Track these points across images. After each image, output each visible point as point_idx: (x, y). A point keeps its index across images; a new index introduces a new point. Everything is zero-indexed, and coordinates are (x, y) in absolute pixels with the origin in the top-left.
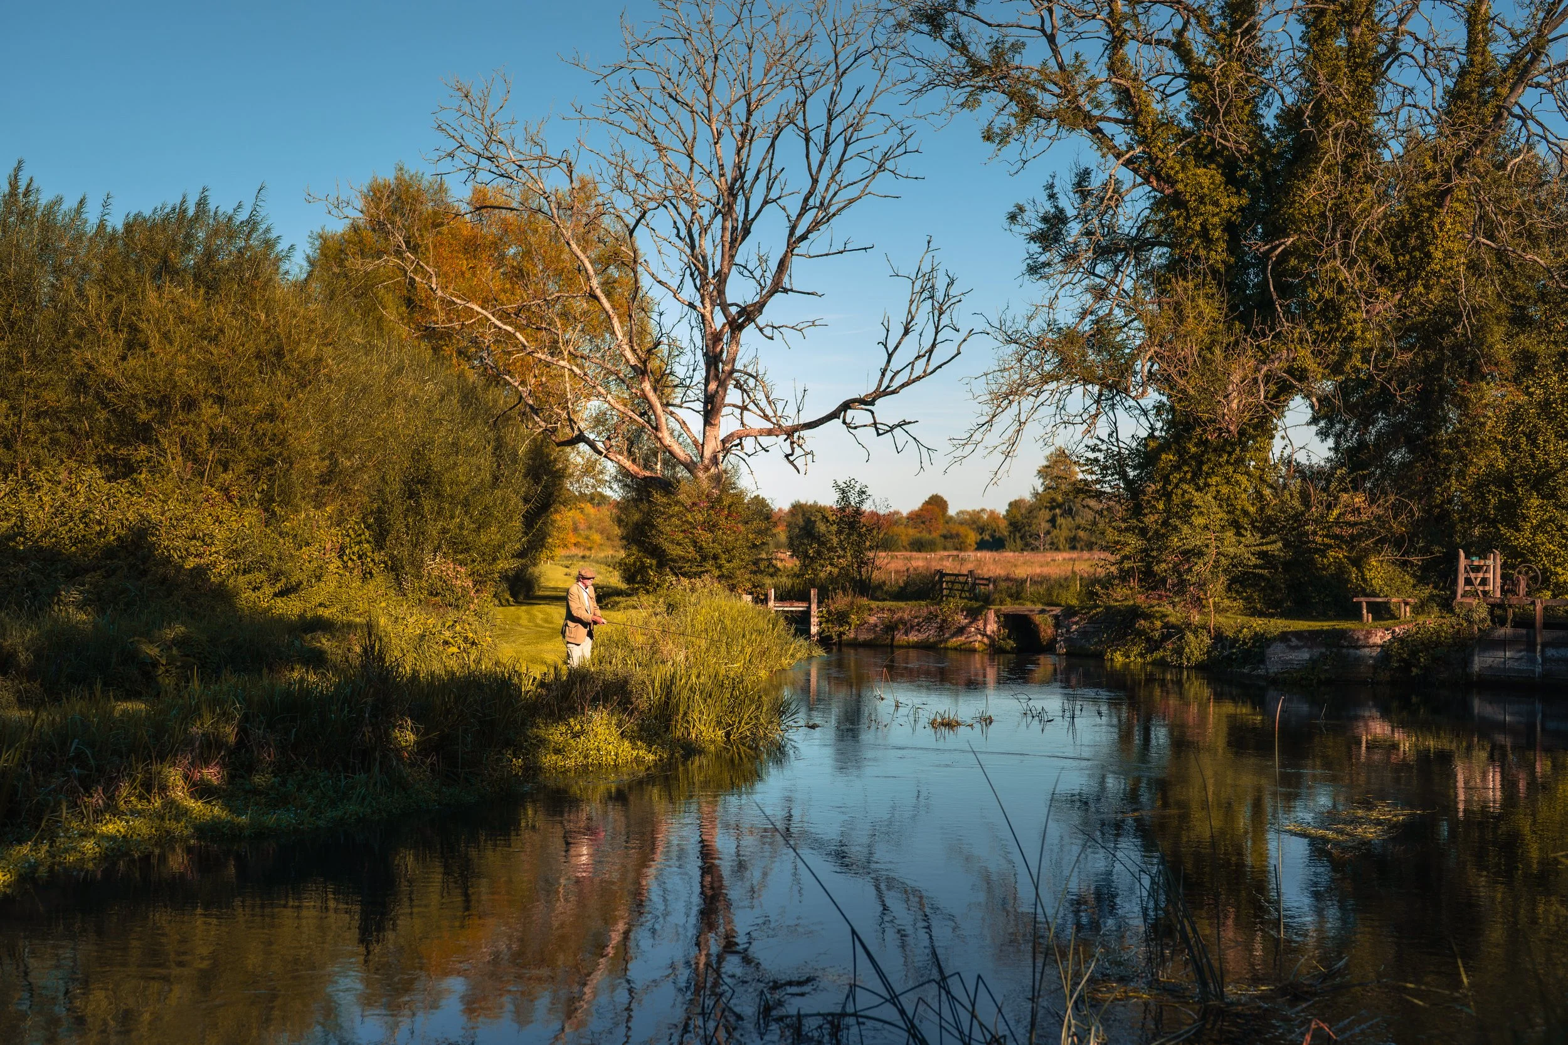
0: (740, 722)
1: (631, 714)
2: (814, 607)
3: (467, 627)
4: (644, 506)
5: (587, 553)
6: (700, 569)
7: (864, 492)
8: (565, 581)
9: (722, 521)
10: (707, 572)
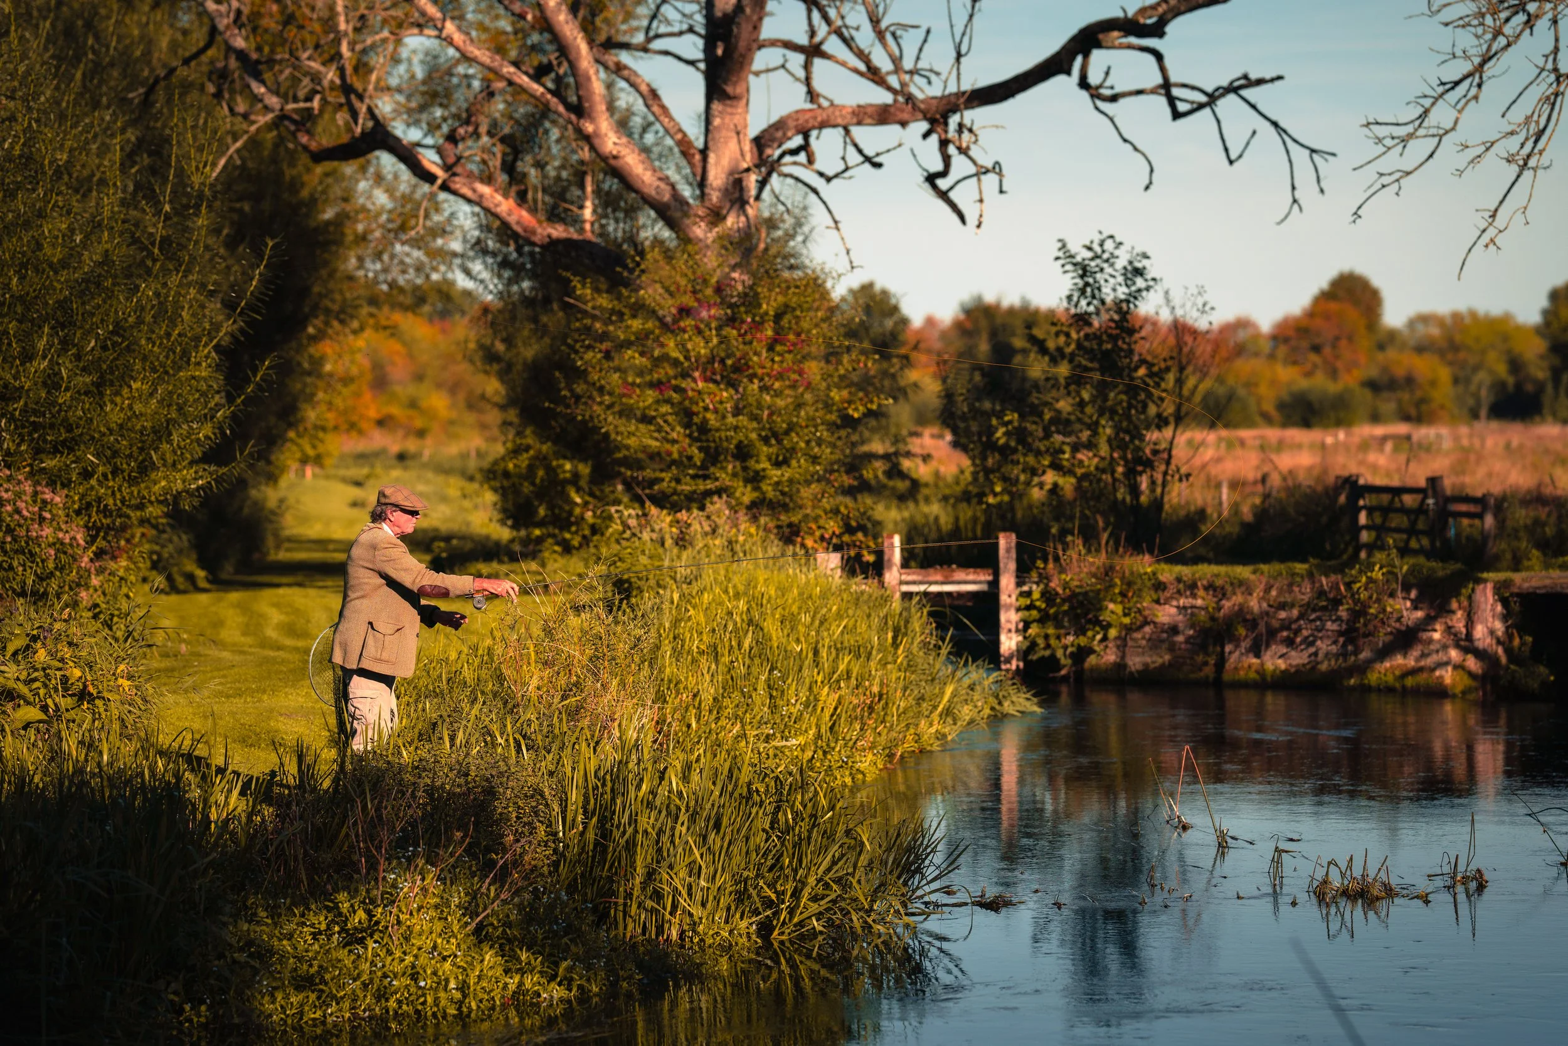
0: (797, 894)
1: (502, 878)
2: (1007, 582)
3: (67, 652)
4: (554, 318)
5: (411, 445)
6: (702, 486)
7: (1139, 272)
8: (351, 523)
9: (759, 358)
10: (719, 492)
